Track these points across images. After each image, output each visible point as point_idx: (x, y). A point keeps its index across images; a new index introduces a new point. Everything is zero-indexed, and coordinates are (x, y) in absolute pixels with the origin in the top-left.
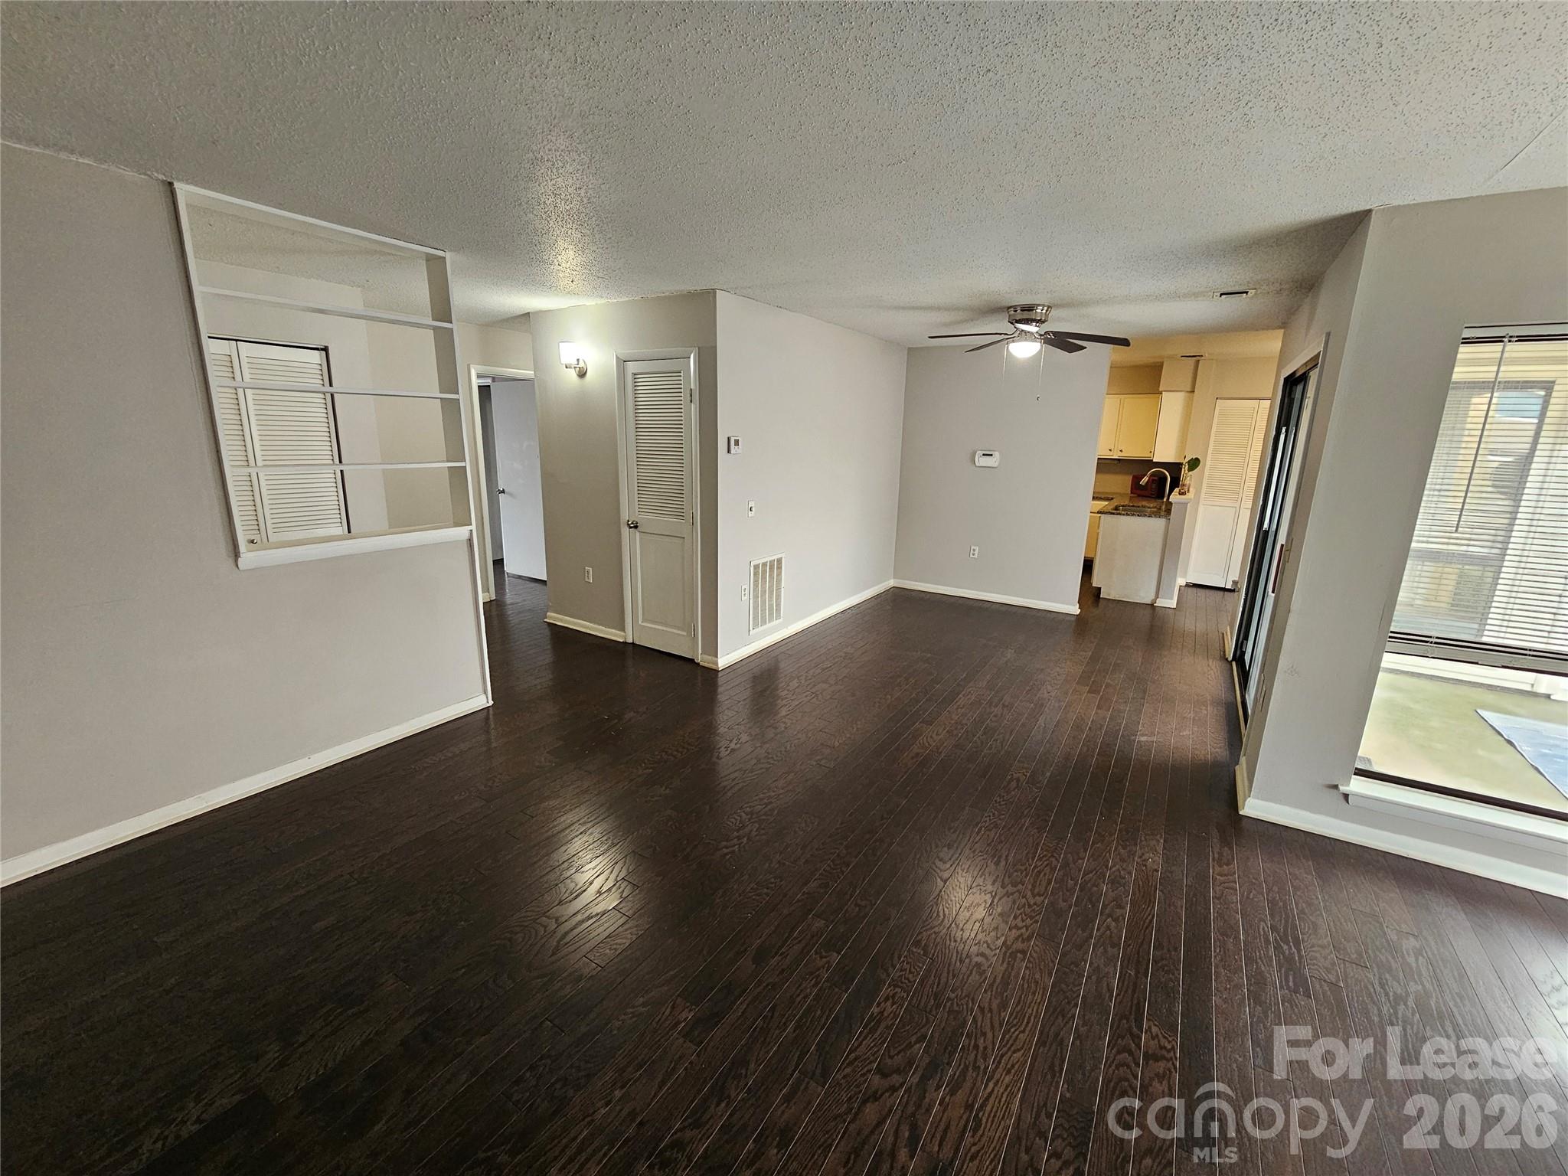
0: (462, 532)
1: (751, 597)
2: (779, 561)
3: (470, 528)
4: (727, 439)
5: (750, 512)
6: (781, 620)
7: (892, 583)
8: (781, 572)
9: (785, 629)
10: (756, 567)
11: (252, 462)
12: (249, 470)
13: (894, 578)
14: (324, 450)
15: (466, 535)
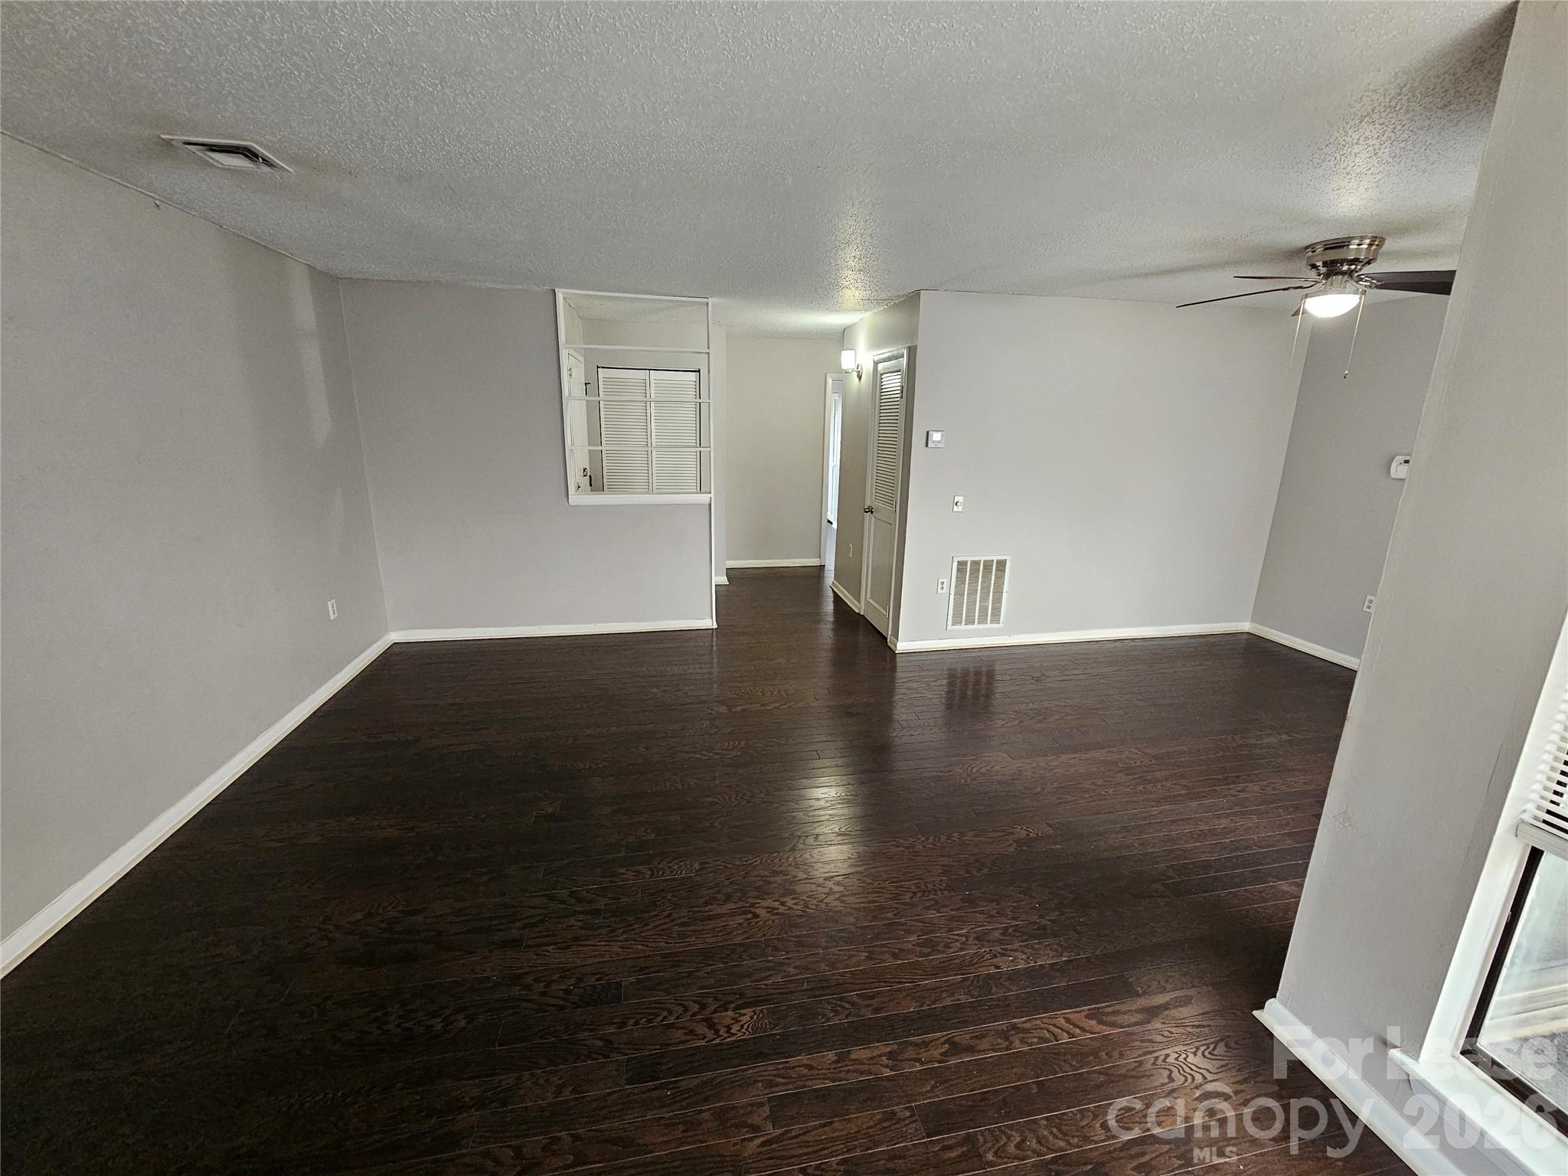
0: (704, 498)
1: (952, 592)
2: (1001, 564)
3: (709, 495)
4: (926, 433)
5: (955, 506)
6: (1001, 625)
7: (1246, 626)
8: (1003, 576)
9: (1007, 637)
10: (962, 565)
11: (650, 444)
12: (647, 449)
13: (1252, 621)
14: (692, 439)
15: (708, 502)
